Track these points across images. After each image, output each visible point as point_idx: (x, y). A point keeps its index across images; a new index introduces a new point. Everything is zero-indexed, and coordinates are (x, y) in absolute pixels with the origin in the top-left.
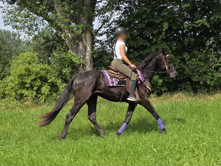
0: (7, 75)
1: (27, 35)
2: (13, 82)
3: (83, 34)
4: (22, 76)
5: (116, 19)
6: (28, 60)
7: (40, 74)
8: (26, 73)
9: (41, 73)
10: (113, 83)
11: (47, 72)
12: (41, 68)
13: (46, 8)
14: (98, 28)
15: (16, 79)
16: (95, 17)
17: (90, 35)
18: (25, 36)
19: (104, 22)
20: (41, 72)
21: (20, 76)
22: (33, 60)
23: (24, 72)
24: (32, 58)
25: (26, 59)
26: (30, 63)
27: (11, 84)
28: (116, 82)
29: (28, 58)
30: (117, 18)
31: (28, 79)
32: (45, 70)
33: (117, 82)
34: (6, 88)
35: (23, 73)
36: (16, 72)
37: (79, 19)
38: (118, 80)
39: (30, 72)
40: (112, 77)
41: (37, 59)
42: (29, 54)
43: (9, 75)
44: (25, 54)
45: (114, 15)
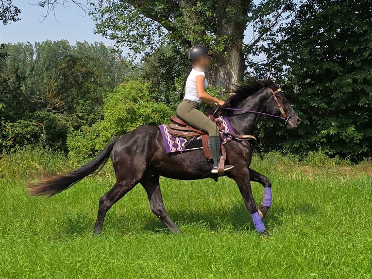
0: (98, 119)
1: (132, 52)
2: (107, 131)
3: (226, 53)
4: (122, 122)
5: (285, 26)
6: (132, 94)
7: (152, 119)
8: (129, 116)
9: (153, 117)
10: (175, 146)
11: (164, 115)
12: (153, 110)
13: (166, 7)
14: (253, 41)
15: (112, 126)
16: (248, 23)
17: (238, 54)
18: (129, 54)
19: (264, 30)
20: (152, 115)
21: (120, 121)
22: (140, 95)
23: (125, 114)
24: (139, 92)
25: (130, 93)
26: (135, 100)
27: (104, 133)
28: (181, 145)
29: (133, 91)
30: (286, 24)
31: (131, 127)
32: (160, 112)
33: (183, 145)
34: (97, 141)
35: (123, 116)
36: (113, 115)
37: (221, 26)
38: (185, 140)
39: (136, 114)
40: (174, 137)
41: (148, 93)
42: (134, 85)
43: (102, 119)
44: (129, 85)
45: (281, 18)
